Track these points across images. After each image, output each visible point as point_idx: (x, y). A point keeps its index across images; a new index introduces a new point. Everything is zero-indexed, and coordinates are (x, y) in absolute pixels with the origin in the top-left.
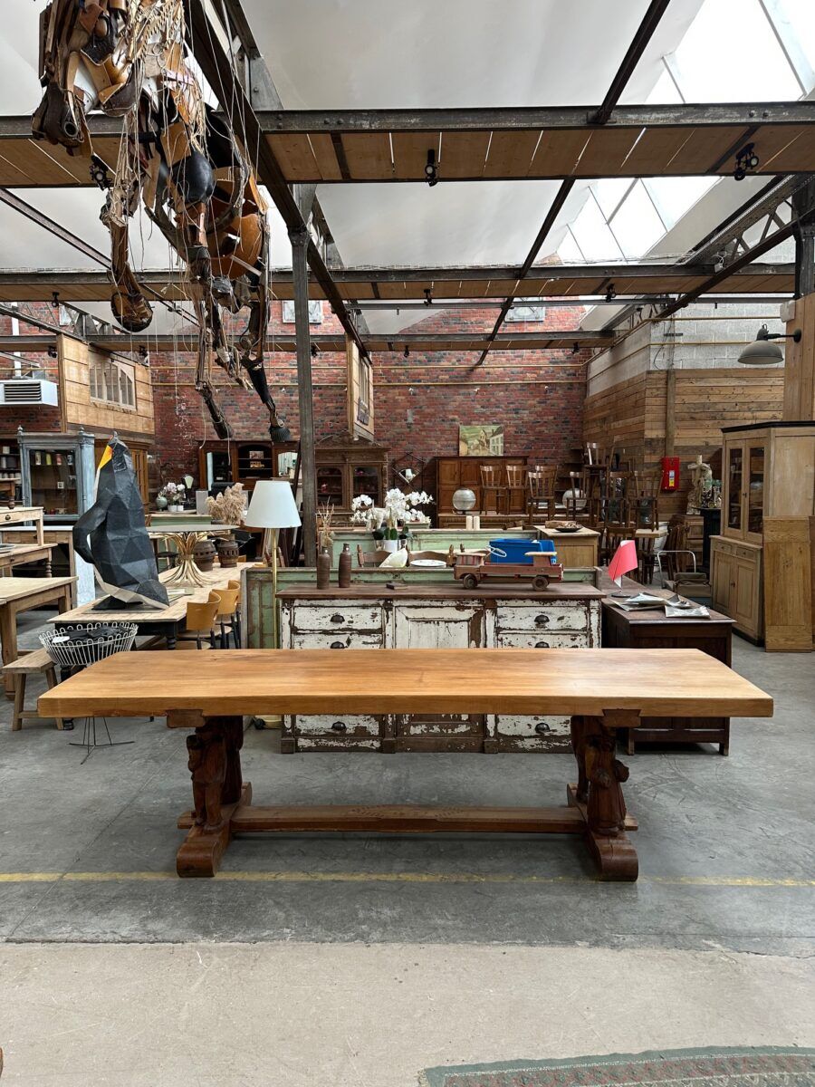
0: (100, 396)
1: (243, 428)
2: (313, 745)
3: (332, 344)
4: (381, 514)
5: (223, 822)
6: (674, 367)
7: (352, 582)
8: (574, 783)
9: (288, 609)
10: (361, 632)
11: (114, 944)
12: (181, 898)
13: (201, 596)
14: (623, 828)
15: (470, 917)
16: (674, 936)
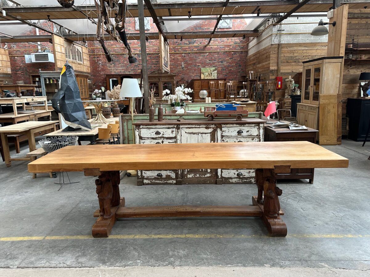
0: (70, 58)
1: (122, 70)
2: (150, 182)
3: (154, 36)
4: (173, 97)
5: (112, 214)
6: (281, 43)
7: (163, 119)
8: (256, 196)
9: (138, 129)
10: (167, 138)
11: (63, 268)
12: (93, 247)
13: (105, 126)
14: (279, 214)
15: (217, 254)
16: (306, 261)
